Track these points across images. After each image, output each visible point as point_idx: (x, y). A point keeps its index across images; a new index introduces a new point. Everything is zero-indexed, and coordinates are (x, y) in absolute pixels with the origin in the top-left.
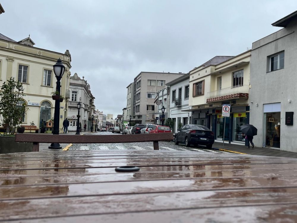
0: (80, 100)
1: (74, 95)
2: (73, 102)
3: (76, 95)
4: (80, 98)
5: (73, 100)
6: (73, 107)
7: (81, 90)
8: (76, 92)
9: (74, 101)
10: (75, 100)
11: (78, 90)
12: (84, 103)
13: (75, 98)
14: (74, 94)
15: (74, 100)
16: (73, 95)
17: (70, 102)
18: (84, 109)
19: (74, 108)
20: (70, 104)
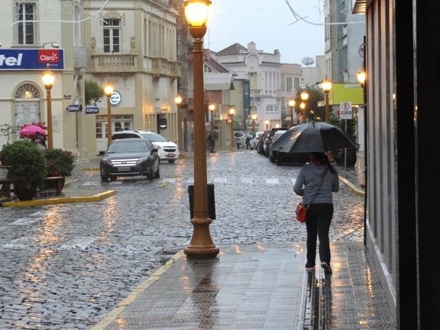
0: (133, 47)
1: (111, 32)
2: (107, 56)
3: (116, 32)
4: (133, 38)
5: (107, 49)
6: (110, 74)
7: (132, 12)
8: (116, 22)
9: (110, 53)
10: (116, 49)
11: (121, 12)
12: (145, 57)
13: (116, 41)
14: (111, 28)
15: (111, 48)
16: (106, 32)
17: (99, 56)
18: (152, 75)
19: (113, 78)
20: (99, 64)
